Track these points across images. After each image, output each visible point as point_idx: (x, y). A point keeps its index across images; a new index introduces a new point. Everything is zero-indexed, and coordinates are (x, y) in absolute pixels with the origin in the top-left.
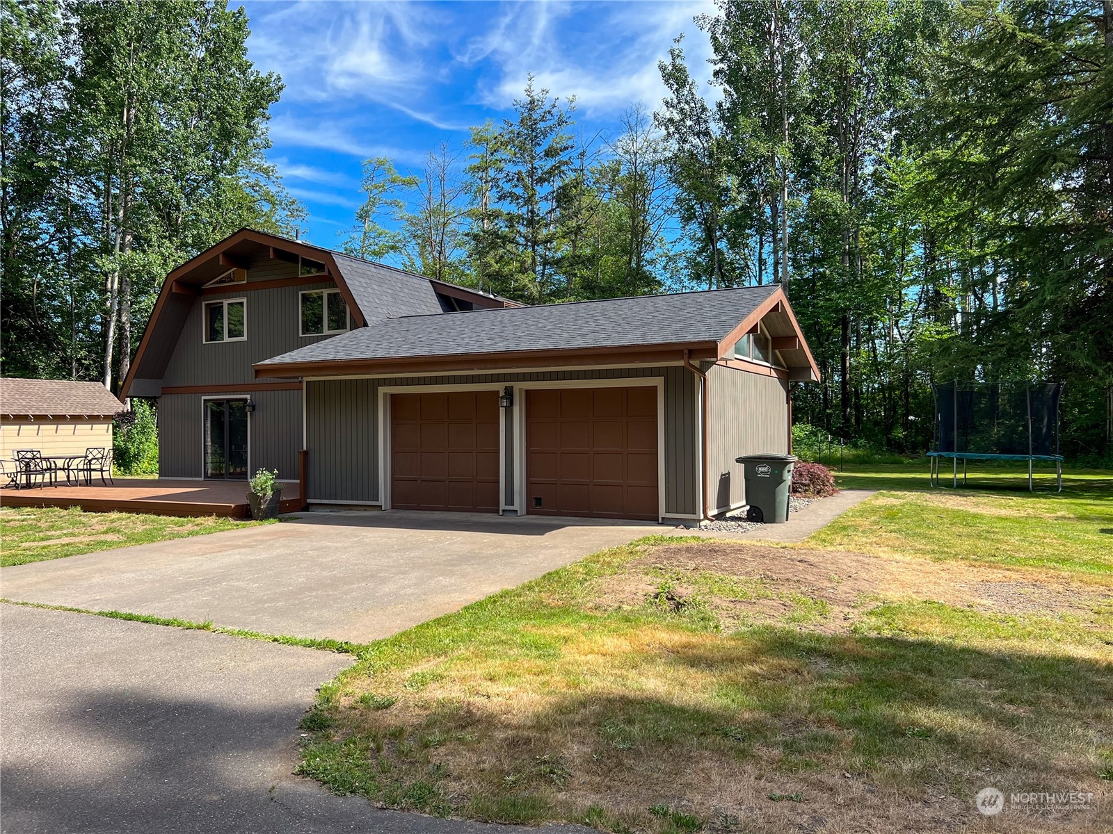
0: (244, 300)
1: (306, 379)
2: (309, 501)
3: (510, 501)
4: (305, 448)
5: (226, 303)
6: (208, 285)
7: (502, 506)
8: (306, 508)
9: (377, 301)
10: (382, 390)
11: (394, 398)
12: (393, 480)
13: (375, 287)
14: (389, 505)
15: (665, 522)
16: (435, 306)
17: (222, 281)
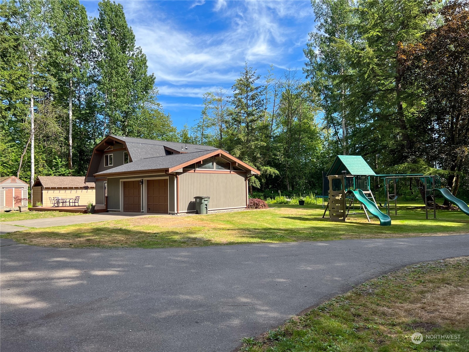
0: (112, 154)
1: (107, 178)
2: (108, 210)
3: (143, 210)
4: (106, 195)
5: (109, 155)
6: (105, 150)
7: (141, 211)
8: (108, 211)
9: (139, 154)
10: (121, 180)
11: (124, 183)
12: (124, 204)
13: (139, 150)
14: (123, 210)
15: (170, 214)
16: (163, 153)
17: (108, 149)
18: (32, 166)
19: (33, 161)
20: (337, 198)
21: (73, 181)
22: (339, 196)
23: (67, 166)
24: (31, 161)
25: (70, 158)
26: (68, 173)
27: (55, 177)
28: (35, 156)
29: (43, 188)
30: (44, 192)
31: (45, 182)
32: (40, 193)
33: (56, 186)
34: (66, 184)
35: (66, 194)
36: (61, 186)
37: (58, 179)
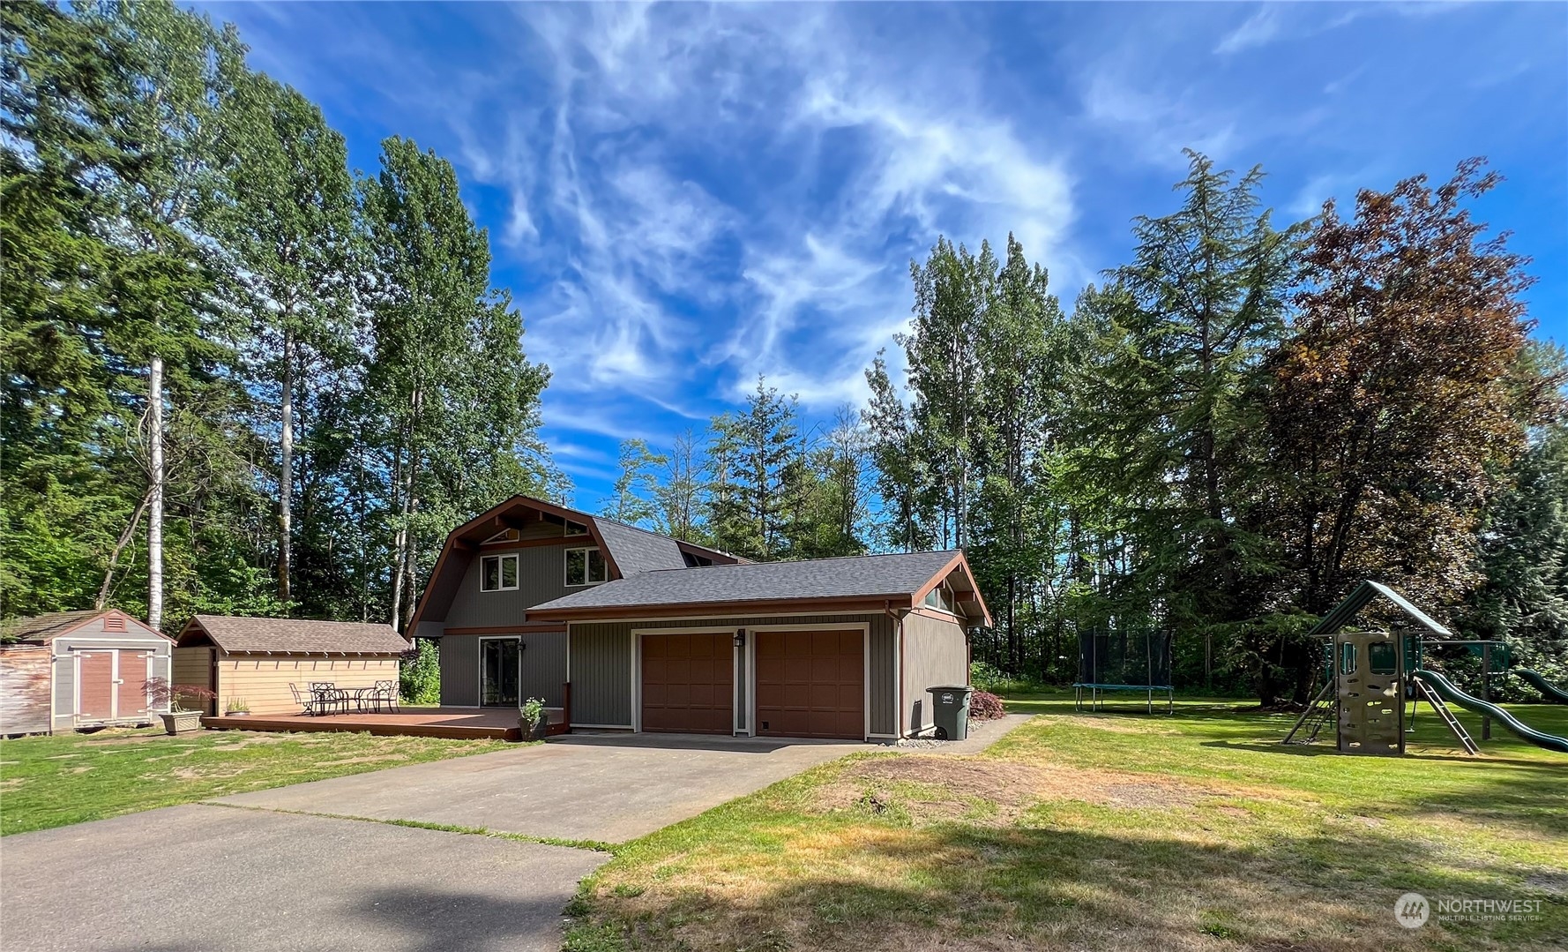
0: (517, 556)
1: (570, 622)
2: (571, 725)
3: (742, 725)
4: (568, 681)
5: (501, 558)
6: (484, 543)
7: (736, 729)
8: (570, 731)
9: (631, 557)
10: (634, 632)
12: (643, 707)
13: (629, 546)
14: (640, 730)
15: (870, 740)
16: (680, 562)
17: (496, 539)
18: (153, 583)
19: (157, 566)
20: (1387, 693)
21: (318, 633)
22: (1390, 688)
23: (276, 590)
24: (152, 567)
25: (284, 569)
26: (278, 609)
27: (256, 621)
28: (163, 553)
29: (218, 652)
30: (223, 666)
31: (224, 633)
32: (207, 669)
33: (269, 648)
34: (300, 643)
35: (298, 674)
36: (283, 647)
37: (268, 627)
